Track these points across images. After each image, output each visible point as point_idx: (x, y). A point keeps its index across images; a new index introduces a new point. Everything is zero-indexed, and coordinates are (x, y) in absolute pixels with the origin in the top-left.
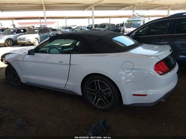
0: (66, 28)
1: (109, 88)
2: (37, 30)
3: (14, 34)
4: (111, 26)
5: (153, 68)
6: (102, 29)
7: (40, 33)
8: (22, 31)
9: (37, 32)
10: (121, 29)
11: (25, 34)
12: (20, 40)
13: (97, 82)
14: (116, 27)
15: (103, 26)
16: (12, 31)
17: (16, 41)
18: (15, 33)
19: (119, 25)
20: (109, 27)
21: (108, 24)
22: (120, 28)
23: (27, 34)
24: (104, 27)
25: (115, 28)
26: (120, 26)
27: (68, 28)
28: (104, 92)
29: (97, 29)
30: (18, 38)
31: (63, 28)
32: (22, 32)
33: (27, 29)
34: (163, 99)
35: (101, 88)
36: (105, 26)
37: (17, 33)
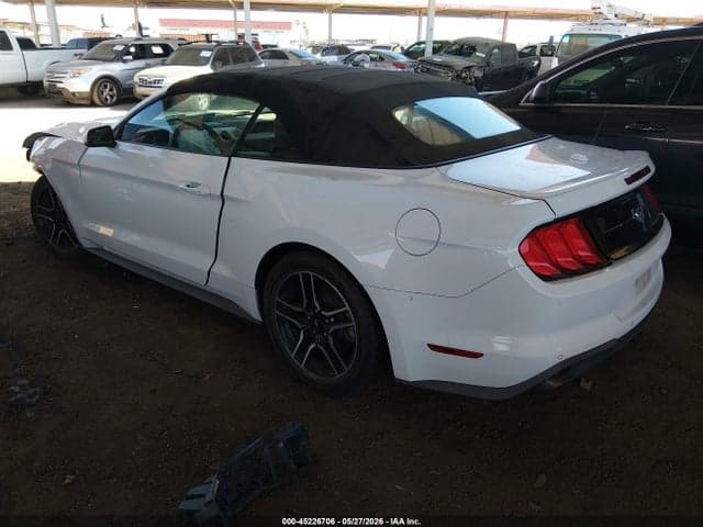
0: (327, 50)
1: (347, 308)
2: (209, 50)
3: (125, 61)
4: (496, 51)
5: (516, 249)
6: (459, 62)
7: (219, 64)
8: (157, 50)
9: (209, 58)
10: (539, 65)
11: (163, 64)
12: (144, 83)
13: (306, 278)
14: (521, 54)
15: (465, 48)
16: (120, 48)
17: (131, 90)
18: (131, 57)
19: (534, 47)
20: (490, 55)
21: (487, 44)
22: (536, 62)
23: (174, 63)
24: (469, 55)
25: (515, 59)
26: (538, 53)
27: (336, 51)
28: (332, 320)
29: (438, 59)
30: (136, 79)
31: (316, 48)
32: (158, 56)
33: (174, 46)
34: (550, 379)
35: (320, 305)
36: (475, 50)
37: (136, 57)
